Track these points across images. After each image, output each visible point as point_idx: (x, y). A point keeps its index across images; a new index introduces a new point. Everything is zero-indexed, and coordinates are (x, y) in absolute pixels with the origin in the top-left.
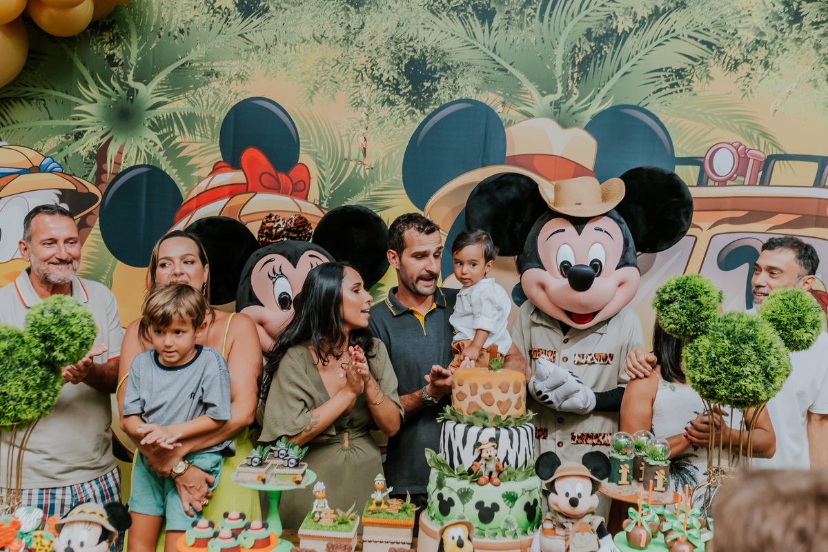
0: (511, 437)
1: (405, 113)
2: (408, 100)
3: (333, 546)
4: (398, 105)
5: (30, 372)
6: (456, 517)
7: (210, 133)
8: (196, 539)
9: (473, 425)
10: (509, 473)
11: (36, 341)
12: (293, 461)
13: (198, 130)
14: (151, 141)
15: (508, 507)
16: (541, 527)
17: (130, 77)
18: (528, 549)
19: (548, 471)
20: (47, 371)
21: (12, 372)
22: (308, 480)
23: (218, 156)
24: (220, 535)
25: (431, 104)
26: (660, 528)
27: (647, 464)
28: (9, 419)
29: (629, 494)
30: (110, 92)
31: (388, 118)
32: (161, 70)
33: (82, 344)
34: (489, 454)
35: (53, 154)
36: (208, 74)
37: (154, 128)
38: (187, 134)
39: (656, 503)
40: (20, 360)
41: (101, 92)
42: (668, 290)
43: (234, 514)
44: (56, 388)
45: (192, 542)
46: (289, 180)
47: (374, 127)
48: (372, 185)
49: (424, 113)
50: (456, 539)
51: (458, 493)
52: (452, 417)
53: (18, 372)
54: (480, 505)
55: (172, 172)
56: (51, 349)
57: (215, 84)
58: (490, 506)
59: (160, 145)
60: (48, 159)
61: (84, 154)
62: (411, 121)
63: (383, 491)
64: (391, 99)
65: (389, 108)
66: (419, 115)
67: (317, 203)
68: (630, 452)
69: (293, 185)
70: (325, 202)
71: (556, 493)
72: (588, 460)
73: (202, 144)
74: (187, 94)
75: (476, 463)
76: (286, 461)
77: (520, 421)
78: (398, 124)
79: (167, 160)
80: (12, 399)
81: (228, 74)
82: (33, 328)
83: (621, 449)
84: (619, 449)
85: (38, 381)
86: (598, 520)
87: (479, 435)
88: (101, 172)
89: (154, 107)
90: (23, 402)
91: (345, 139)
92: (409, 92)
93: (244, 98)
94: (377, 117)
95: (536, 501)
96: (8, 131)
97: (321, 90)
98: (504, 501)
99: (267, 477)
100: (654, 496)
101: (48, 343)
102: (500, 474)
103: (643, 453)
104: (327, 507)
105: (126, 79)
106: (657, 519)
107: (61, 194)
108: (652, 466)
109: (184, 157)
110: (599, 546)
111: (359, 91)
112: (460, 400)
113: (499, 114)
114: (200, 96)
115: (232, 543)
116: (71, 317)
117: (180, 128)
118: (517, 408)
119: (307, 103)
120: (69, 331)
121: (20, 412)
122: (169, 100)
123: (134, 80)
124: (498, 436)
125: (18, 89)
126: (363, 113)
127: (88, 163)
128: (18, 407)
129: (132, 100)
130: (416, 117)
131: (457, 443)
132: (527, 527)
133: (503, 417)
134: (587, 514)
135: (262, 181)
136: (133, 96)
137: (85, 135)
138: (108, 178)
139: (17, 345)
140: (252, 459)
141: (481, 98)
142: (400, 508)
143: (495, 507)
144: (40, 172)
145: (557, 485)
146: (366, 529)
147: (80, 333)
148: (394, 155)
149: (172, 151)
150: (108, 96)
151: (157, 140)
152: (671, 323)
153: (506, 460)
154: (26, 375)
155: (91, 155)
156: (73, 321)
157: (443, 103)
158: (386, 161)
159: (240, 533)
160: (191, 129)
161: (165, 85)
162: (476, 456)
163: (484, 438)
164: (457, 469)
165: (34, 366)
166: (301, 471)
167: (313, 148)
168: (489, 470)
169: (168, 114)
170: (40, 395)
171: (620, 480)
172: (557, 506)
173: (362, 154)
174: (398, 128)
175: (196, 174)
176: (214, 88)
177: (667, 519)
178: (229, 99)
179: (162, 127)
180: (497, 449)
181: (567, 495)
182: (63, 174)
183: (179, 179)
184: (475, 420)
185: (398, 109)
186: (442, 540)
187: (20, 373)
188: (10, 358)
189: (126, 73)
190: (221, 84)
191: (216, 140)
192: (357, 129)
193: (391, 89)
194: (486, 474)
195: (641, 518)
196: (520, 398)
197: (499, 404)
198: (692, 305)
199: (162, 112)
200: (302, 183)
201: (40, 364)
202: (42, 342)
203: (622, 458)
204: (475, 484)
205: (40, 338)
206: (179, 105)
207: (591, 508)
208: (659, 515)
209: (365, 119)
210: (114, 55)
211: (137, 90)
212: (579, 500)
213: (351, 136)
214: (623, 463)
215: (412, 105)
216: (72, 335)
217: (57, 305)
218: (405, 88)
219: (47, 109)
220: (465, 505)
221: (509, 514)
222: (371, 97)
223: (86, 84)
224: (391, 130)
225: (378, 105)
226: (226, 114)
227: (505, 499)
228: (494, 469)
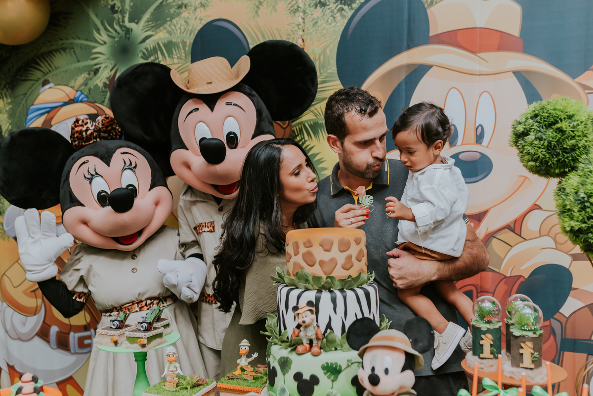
0: (334, 301)
1: (335, 11)
4: (328, 5)
6: (279, 388)
7: (183, 55)
9: (295, 288)
13: (175, 54)
15: (330, 381)
17: (126, 19)
19: (362, 340)
22: (160, 344)
29: (492, 370)
30: (114, 34)
31: (321, 18)
32: (147, 10)
35: (82, 88)
36: (180, 7)
37: (145, 57)
38: (167, 58)
41: (109, 36)
47: (309, 28)
49: (352, 9)
51: (279, 362)
54: (298, 376)
57: (185, 14)
58: (308, 378)
60: (79, 93)
61: (101, 85)
62: (340, 18)
63: (248, 357)
64: (322, 1)
65: (321, 9)
66: (347, 11)
68: (494, 320)
71: (363, 367)
74: (165, 26)
76: (140, 325)
78: (330, 22)
81: (193, 4)
83: (485, 316)
84: (483, 316)
87: (299, 297)
89: (143, 41)
93: (207, 22)
94: (311, 19)
96: (53, 75)
97: (265, 4)
98: (325, 374)
104: (179, 371)
105: (123, 21)
108: (517, 337)
114: (175, 26)
117: (163, 54)
118: (345, 268)
122: (154, 33)
123: (131, 21)
124: (318, 299)
126: (300, 17)
127: (104, 92)
129: (129, 38)
130: (345, 13)
131: (282, 307)
134: (401, 394)
136: (129, 34)
137: (100, 70)
142: (255, 375)
143: (315, 380)
144: (74, 103)
145: (365, 357)
146: (221, 394)
148: (328, 50)
150: (113, 38)
153: (329, 326)
155: (105, 85)
158: (322, 58)
160: (170, 53)
161: (150, 21)
163: (303, 301)
164: (282, 336)
166: (147, 334)
169: (154, 45)
171: (482, 353)
174: (330, 26)
176: (184, 17)
178: (196, 24)
179: (150, 56)
181: (373, 369)
182: (88, 102)
184: (299, 282)
185: (329, 9)
189: (123, 17)
190: (189, 13)
191: (188, 60)
192: (296, 32)
194: (306, 342)
196: (349, 257)
197: (322, 263)
198: (550, 133)
199: (150, 44)
203: (485, 327)
206: (161, 36)
207: (401, 388)
209: (302, 23)
210: (115, 4)
211: (132, 30)
214: (485, 333)
215: (341, 3)
219: (75, 54)
220: (285, 376)
221: (332, 388)
222: (306, 3)
223: (98, 31)
224: (324, 29)
225: (312, 8)
226: (194, 37)
227: (326, 371)
228: (314, 337)
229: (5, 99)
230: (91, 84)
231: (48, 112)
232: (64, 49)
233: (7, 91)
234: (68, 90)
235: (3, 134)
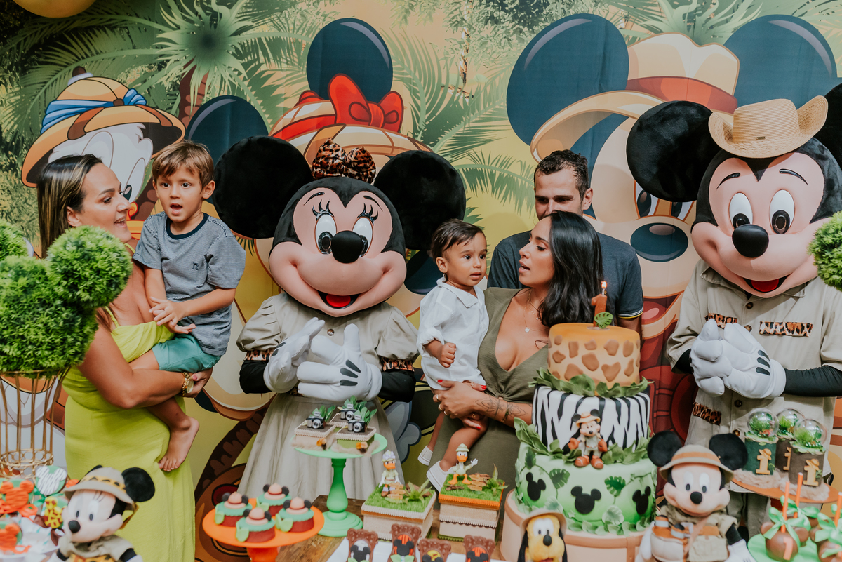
0: (618, 410)
1: (511, 31)
2: (515, 17)
3: (399, 528)
4: (503, 23)
5: (51, 313)
6: (548, 503)
7: (296, 60)
8: (225, 516)
9: (571, 393)
10: (615, 454)
11: (59, 278)
12: (359, 425)
13: (284, 57)
14: (235, 70)
15: (612, 496)
16: (653, 523)
18: (636, 548)
19: (664, 456)
20: (73, 313)
21: (31, 313)
22: (375, 448)
23: (305, 85)
24: (252, 514)
25: (541, 21)
26: (812, 536)
27: (794, 450)
28: (29, 366)
29: (769, 486)
30: (193, 16)
31: (492, 38)
33: (110, 283)
34: (590, 429)
35: (137, 86)
37: (239, 55)
38: (272, 61)
39: (807, 502)
40: (39, 300)
41: (184, 18)
42: (832, 231)
43: (275, 488)
44: (85, 332)
45: (220, 520)
46: (380, 110)
47: (475, 49)
48: (472, 115)
49: (533, 32)
50: (544, 533)
51: (550, 475)
52: (546, 382)
53: (38, 313)
54: (576, 491)
55: (256, 103)
56: (74, 288)
57: (301, 4)
58: (589, 493)
59: (244, 74)
60: (132, 91)
61: (168, 85)
62: (517, 41)
63: (465, 464)
64: (495, 16)
65: (493, 27)
66: (527, 34)
67: (411, 136)
68: (771, 433)
69: (385, 116)
70: (420, 135)
71: (674, 484)
72: (716, 443)
73: (289, 72)
74: (272, 17)
75: (574, 439)
76: (351, 425)
77: (630, 391)
78: (502, 45)
79: (252, 90)
80: (31, 344)
82: (55, 263)
83: (761, 430)
84: (758, 430)
85: (61, 324)
86: (728, 521)
87: (578, 405)
88: (184, 103)
89: (238, 33)
90: (44, 347)
91: (442, 63)
92: (516, 7)
93: (333, 20)
94: (479, 38)
95: (648, 490)
96: (92, 62)
97: (417, 8)
98: (608, 488)
99: (329, 443)
100: (803, 491)
101: (71, 281)
102: (604, 454)
103: (790, 436)
104: (397, 480)
105: (209, 2)
106: (807, 523)
107: (144, 128)
108: (801, 453)
109: (269, 87)
110: (729, 554)
111: (459, 8)
112: (556, 362)
113: (620, 31)
114: (286, 19)
115: (264, 525)
116: (97, 251)
117: (265, 54)
118: (628, 375)
119: (401, 23)
120: (94, 267)
121: (42, 359)
122: (254, 24)
123: (218, 4)
124: (602, 408)
125: (101, 16)
126: (464, 33)
127: (172, 95)
128: (39, 353)
129: (216, 25)
130: (524, 36)
131: (551, 414)
132: (636, 522)
133: (610, 385)
134: (714, 512)
135: (352, 113)
136: (217, 21)
137: (168, 64)
138: (191, 110)
139: (38, 282)
140: (313, 421)
141: (601, 12)
142: (484, 485)
143: (596, 495)
144: (124, 105)
145: (675, 473)
146: (442, 507)
147: (107, 269)
148: (497, 80)
149: (257, 80)
150: (192, 22)
151: (241, 69)
152: (834, 273)
153: (611, 438)
154: (47, 316)
155: (174, 86)
156: (98, 256)
157: (555, 19)
158: (488, 88)
159: (278, 512)
160: (277, 55)
161: (249, 7)
162: (574, 431)
163: (585, 409)
164: (550, 446)
165: (57, 306)
166: (368, 437)
167: (407, 74)
168: (590, 449)
169: (253, 40)
170: (64, 340)
171: (759, 468)
172: (674, 500)
173: (461, 80)
174: (502, 50)
175: (281, 105)
176: (300, 10)
177: (821, 525)
178: (317, 21)
179: (246, 55)
180: (600, 424)
181: (688, 487)
182: (146, 106)
183: (264, 111)
184: (574, 387)
185: (503, 27)
186: (526, 533)
187: (40, 314)
188: (29, 295)
190: (309, 5)
191: (303, 67)
192: (456, 52)
193: (496, 4)
194: (585, 454)
195: (786, 522)
196: (631, 363)
197: (605, 368)
199: (247, 37)
200: (395, 114)
201: (65, 304)
202: (64, 279)
203: (762, 441)
204: (572, 466)
205: (62, 274)
206: (264, 30)
207: (719, 506)
208: (810, 518)
209: (465, 41)
211: (221, 15)
212: (704, 495)
213: (449, 59)
214: (763, 448)
215: (519, 23)
216: (98, 271)
217: (82, 237)
218: (511, 4)
219: (130, 37)
220: (558, 490)
221: (614, 503)
222: (473, 15)
223: (168, 9)
224: (494, 52)
225: (480, 24)
226: (313, 38)
227: (609, 486)
228: (596, 449)
229: (9, 86)
230: (153, 82)
231: (81, 113)
232: (112, 28)
233: (14, 74)
234: (115, 85)
235: (4, 135)
